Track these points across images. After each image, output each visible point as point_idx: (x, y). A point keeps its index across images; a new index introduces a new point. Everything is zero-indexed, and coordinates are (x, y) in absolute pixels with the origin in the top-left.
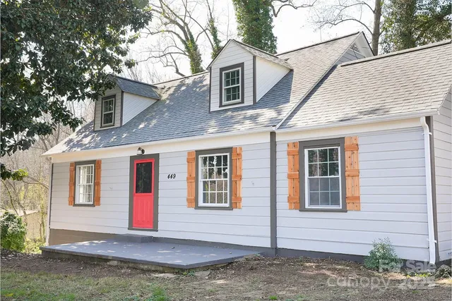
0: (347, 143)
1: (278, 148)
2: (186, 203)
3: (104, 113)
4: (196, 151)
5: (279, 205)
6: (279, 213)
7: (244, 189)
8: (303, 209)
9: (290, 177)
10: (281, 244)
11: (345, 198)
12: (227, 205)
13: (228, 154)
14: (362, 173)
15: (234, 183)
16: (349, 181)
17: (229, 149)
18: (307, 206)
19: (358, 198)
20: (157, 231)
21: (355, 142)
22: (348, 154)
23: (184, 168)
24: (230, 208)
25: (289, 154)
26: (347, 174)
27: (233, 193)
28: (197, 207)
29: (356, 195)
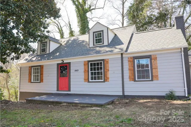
0: (152, 57)
1: (124, 59)
2: (83, 80)
3: (41, 48)
4: (88, 61)
5: (125, 80)
6: (125, 83)
7: (110, 74)
8: (135, 81)
9: (129, 70)
10: (126, 94)
11: (152, 76)
12: (103, 80)
13: (102, 62)
14: (158, 67)
15: (105, 72)
16: (154, 70)
17: (103, 60)
18: (137, 79)
19: (158, 76)
20: (70, 91)
21: (155, 57)
22: (153, 61)
23: (83, 67)
24: (104, 82)
25: (129, 61)
26: (153, 68)
27: (105, 76)
28: (89, 82)
29: (157, 75)
